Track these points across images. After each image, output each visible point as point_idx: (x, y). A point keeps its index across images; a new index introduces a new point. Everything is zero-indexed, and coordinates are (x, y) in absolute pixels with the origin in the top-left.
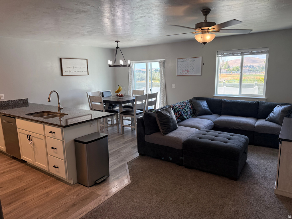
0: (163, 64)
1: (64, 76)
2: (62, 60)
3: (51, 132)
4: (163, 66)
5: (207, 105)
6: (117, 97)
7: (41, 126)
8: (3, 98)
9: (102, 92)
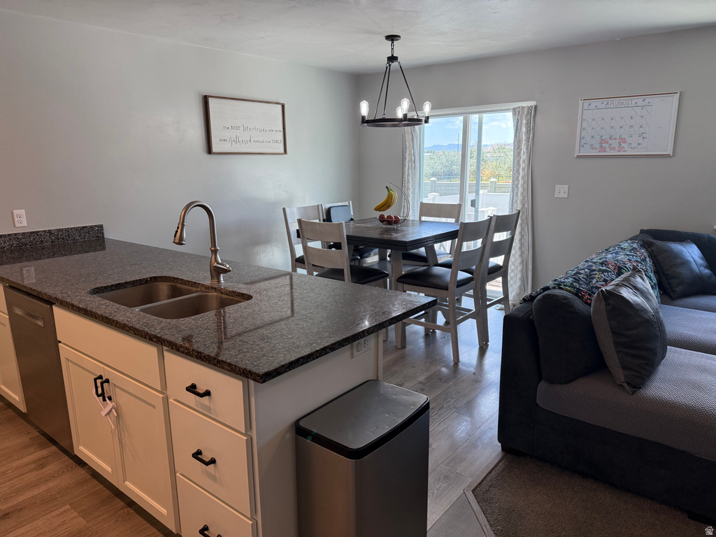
0: (529, 122)
1: (214, 153)
2: (211, 101)
3: (192, 389)
4: (528, 123)
5: (702, 259)
6: (381, 225)
7: (150, 351)
8: (22, 222)
9: (328, 206)
